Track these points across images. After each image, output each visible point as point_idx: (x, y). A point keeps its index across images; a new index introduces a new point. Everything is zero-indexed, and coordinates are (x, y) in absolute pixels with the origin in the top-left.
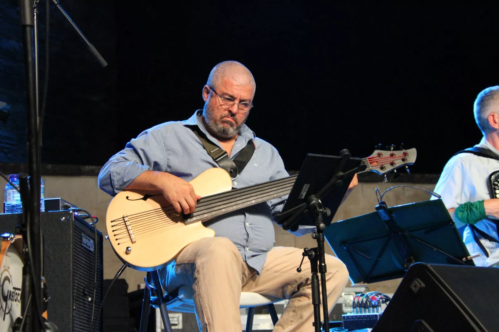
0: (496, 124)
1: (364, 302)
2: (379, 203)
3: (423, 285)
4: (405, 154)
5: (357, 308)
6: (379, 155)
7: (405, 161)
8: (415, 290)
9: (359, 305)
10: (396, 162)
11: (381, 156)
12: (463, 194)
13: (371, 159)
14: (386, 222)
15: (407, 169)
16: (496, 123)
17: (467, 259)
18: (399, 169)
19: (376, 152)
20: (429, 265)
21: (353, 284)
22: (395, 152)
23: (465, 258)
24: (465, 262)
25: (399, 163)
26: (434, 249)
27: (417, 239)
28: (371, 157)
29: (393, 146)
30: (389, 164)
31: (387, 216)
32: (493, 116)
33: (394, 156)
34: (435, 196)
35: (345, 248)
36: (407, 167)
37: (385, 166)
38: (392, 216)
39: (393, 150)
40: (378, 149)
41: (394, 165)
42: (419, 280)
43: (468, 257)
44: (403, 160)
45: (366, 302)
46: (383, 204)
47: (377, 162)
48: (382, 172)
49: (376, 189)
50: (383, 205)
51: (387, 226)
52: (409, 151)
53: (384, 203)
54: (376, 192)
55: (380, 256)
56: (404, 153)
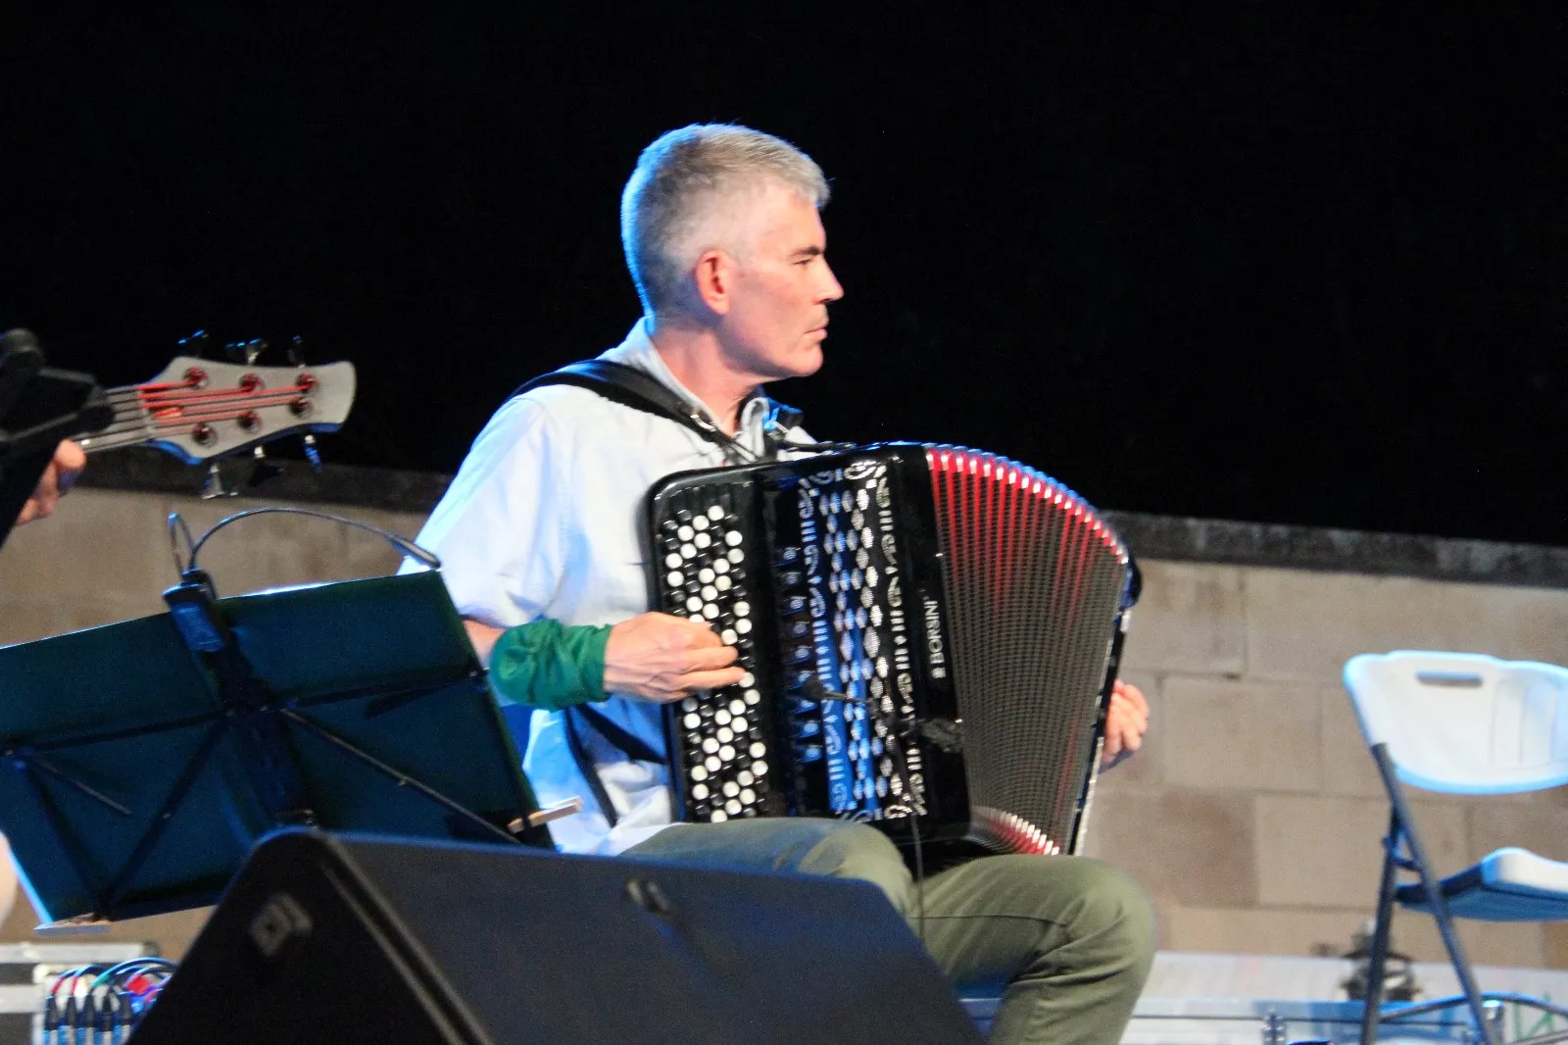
0: (720, 296)
1: (98, 1004)
2: (184, 577)
3: (304, 922)
4: (306, 385)
5: (65, 1028)
6: (194, 378)
7: (305, 414)
8: (269, 943)
9: (72, 1018)
10: (261, 413)
11: (202, 384)
12: (538, 564)
13: (152, 395)
14: (209, 658)
15: (311, 446)
16: (720, 290)
17: (526, 822)
18: (274, 444)
19: (180, 366)
20: (334, 840)
21: (46, 922)
22: (264, 373)
23: (518, 821)
24: (518, 835)
25: (275, 420)
26: (398, 780)
27: (329, 736)
28: (157, 382)
29: (257, 347)
30: (233, 422)
31: (211, 634)
32: (714, 261)
33: (257, 389)
34: (421, 559)
35: (20, 765)
36: (309, 439)
37: (217, 426)
38: (234, 637)
39: (259, 362)
40: (189, 351)
41: (255, 428)
42: (288, 902)
43: (533, 816)
44: (297, 408)
45: (107, 1002)
46: (199, 582)
47: (181, 408)
48: (198, 452)
49: (172, 516)
50: (195, 588)
51: (210, 679)
52: (321, 372)
53: (202, 577)
54: (173, 534)
55: (173, 801)
56: (301, 376)
